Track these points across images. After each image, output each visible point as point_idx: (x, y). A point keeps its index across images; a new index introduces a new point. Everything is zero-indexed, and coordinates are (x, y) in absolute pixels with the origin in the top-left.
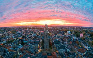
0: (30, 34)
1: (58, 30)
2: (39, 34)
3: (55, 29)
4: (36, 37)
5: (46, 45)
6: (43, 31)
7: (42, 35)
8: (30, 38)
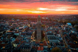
0: (19, 26)
1: (54, 21)
2: (31, 25)
3: (51, 20)
4: (27, 29)
5: (39, 35)
6: (35, 22)
7: (34, 26)
8: (21, 30)
